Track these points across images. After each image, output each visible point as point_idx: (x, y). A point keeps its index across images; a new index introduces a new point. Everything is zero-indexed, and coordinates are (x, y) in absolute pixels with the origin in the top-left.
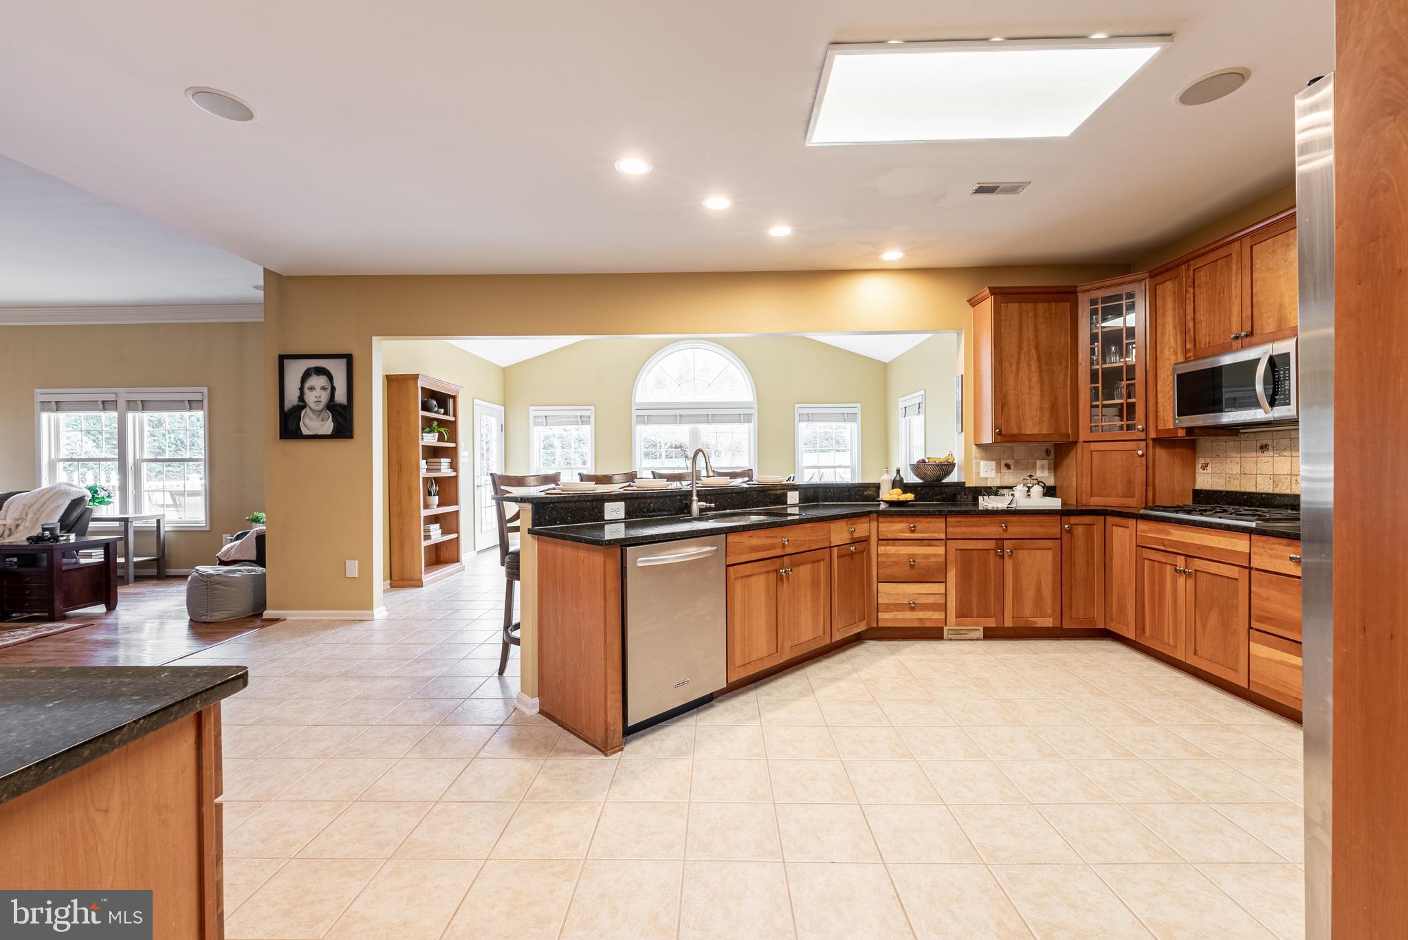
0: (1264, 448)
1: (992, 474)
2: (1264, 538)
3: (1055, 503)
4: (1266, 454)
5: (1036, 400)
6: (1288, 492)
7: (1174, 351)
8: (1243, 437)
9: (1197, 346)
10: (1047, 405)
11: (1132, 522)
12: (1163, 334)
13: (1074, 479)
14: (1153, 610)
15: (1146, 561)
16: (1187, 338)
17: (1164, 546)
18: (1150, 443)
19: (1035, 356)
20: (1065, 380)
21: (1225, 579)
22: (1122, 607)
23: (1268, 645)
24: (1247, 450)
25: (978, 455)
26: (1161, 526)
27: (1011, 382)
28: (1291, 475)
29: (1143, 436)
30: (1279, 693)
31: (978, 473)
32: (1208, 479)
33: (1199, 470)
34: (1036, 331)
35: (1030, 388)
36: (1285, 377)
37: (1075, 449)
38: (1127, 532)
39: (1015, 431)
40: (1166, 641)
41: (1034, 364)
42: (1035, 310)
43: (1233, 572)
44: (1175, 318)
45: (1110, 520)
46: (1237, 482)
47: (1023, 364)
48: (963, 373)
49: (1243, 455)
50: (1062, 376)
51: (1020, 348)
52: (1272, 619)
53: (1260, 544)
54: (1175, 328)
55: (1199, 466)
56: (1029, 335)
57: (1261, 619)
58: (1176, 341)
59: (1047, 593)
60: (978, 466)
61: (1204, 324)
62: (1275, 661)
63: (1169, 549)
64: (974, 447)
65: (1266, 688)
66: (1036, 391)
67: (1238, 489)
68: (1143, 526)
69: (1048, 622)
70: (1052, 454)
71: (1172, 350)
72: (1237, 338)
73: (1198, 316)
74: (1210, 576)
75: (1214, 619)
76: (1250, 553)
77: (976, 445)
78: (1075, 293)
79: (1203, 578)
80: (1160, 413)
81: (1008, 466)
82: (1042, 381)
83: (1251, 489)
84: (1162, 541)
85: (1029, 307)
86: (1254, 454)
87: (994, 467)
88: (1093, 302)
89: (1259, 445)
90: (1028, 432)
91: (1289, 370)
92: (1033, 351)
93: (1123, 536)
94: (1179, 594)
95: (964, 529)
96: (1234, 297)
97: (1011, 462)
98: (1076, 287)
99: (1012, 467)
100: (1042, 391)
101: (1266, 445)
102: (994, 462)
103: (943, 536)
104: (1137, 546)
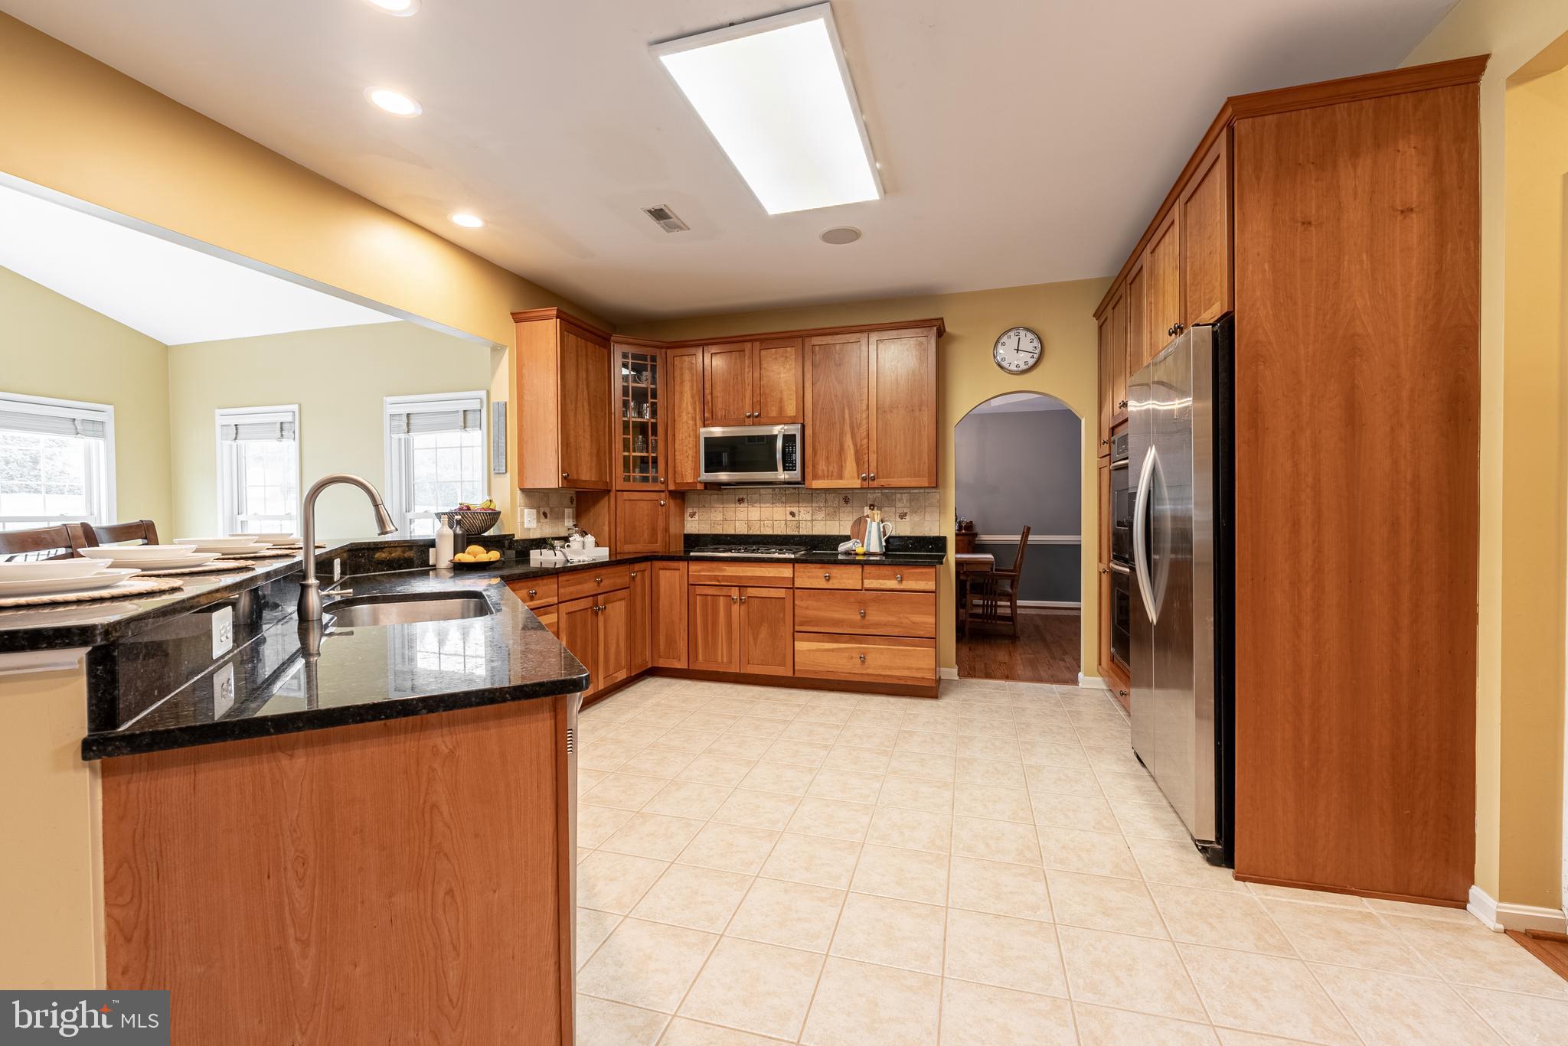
0: (741, 501)
1: (534, 524)
2: (804, 565)
3: (603, 554)
4: (742, 505)
5: (588, 444)
6: (758, 533)
7: (692, 417)
8: (724, 491)
9: (714, 417)
10: (595, 451)
11: (682, 565)
12: (681, 399)
13: (606, 528)
14: (706, 639)
15: (698, 597)
16: (706, 408)
17: (718, 581)
18: (668, 493)
19: (587, 398)
20: (604, 428)
21: (773, 600)
22: (671, 642)
23: (809, 640)
24: (728, 502)
25: (522, 501)
26: (714, 565)
27: (572, 422)
28: (760, 521)
29: (663, 487)
30: (816, 672)
31: (523, 523)
32: (696, 524)
33: (687, 518)
34: (587, 371)
35: (584, 431)
36: (792, 451)
37: (607, 498)
38: (677, 573)
39: (575, 477)
40: (720, 660)
41: (586, 404)
42: (586, 348)
43: (781, 593)
44: (692, 389)
45: (658, 564)
46: (720, 527)
47: (579, 404)
48: (507, 401)
49: (725, 506)
50: (602, 422)
51: (577, 385)
52: (811, 621)
53: (802, 570)
54: (693, 397)
55: (687, 515)
56: (583, 374)
57: (802, 624)
58: (695, 409)
59: (622, 644)
60: (522, 515)
61: (720, 400)
62: (813, 650)
63: (722, 584)
64: (519, 492)
65: (806, 671)
66: (588, 436)
67: (720, 532)
68: (694, 567)
69: (622, 675)
70: (575, 502)
71: (690, 416)
72: (749, 417)
73: (715, 394)
74: (760, 599)
75: (764, 632)
76: (793, 578)
77: (521, 489)
78: (608, 340)
79: (755, 603)
80: (679, 469)
81: (545, 515)
82: (591, 425)
83: (732, 532)
84: (716, 578)
85: (582, 342)
86: (733, 505)
87: (535, 517)
88: (625, 356)
89: (737, 499)
90: (583, 478)
91: (795, 446)
92: (586, 392)
93: (671, 579)
94: (733, 619)
95: (572, 589)
96: (747, 384)
97: (547, 511)
98: (611, 335)
99: (548, 515)
100: (591, 436)
101: (743, 499)
102: (535, 510)
103: (555, 600)
104: (688, 585)
